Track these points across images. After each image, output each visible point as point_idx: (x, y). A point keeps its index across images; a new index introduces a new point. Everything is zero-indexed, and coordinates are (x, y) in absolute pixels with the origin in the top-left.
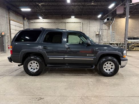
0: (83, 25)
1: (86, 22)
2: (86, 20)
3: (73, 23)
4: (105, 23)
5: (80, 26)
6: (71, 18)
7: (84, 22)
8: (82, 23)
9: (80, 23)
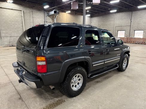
0: (25, 15)
1: (28, 11)
2: (28, 9)
3: (9, 10)
4: (50, 16)
5: (21, 15)
6: (6, 2)
7: (25, 11)
8: (23, 11)
9: (20, 12)
